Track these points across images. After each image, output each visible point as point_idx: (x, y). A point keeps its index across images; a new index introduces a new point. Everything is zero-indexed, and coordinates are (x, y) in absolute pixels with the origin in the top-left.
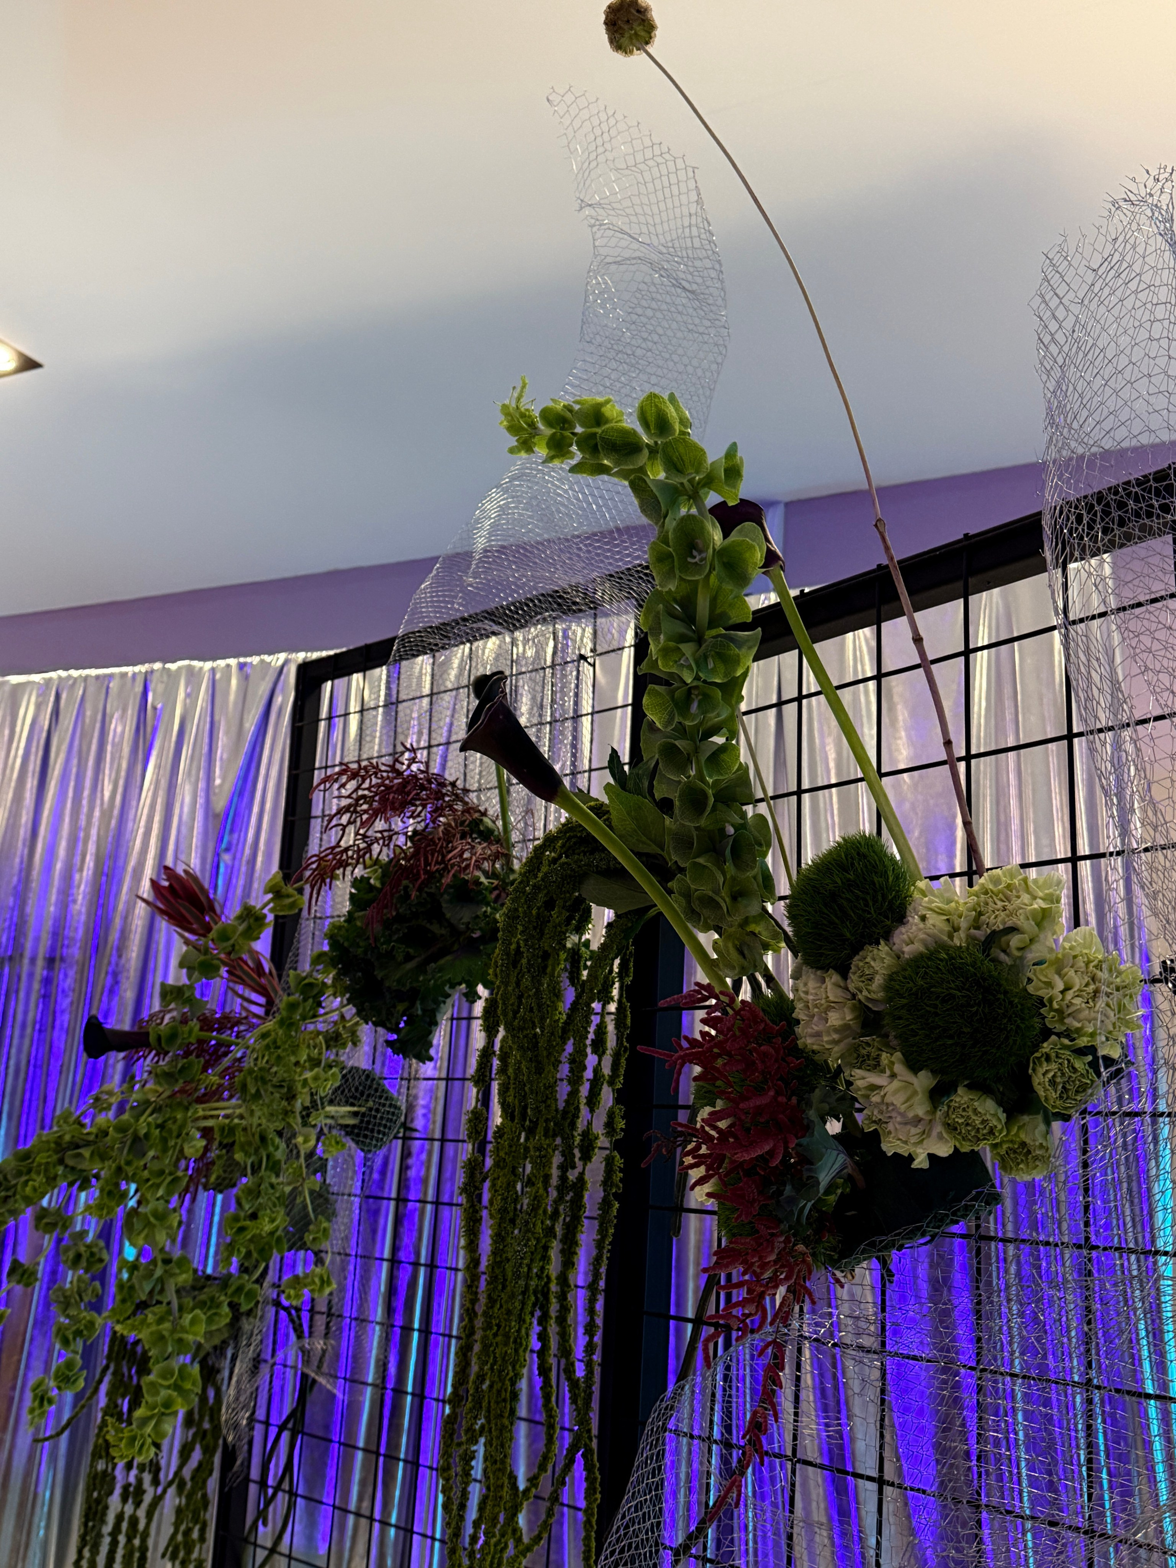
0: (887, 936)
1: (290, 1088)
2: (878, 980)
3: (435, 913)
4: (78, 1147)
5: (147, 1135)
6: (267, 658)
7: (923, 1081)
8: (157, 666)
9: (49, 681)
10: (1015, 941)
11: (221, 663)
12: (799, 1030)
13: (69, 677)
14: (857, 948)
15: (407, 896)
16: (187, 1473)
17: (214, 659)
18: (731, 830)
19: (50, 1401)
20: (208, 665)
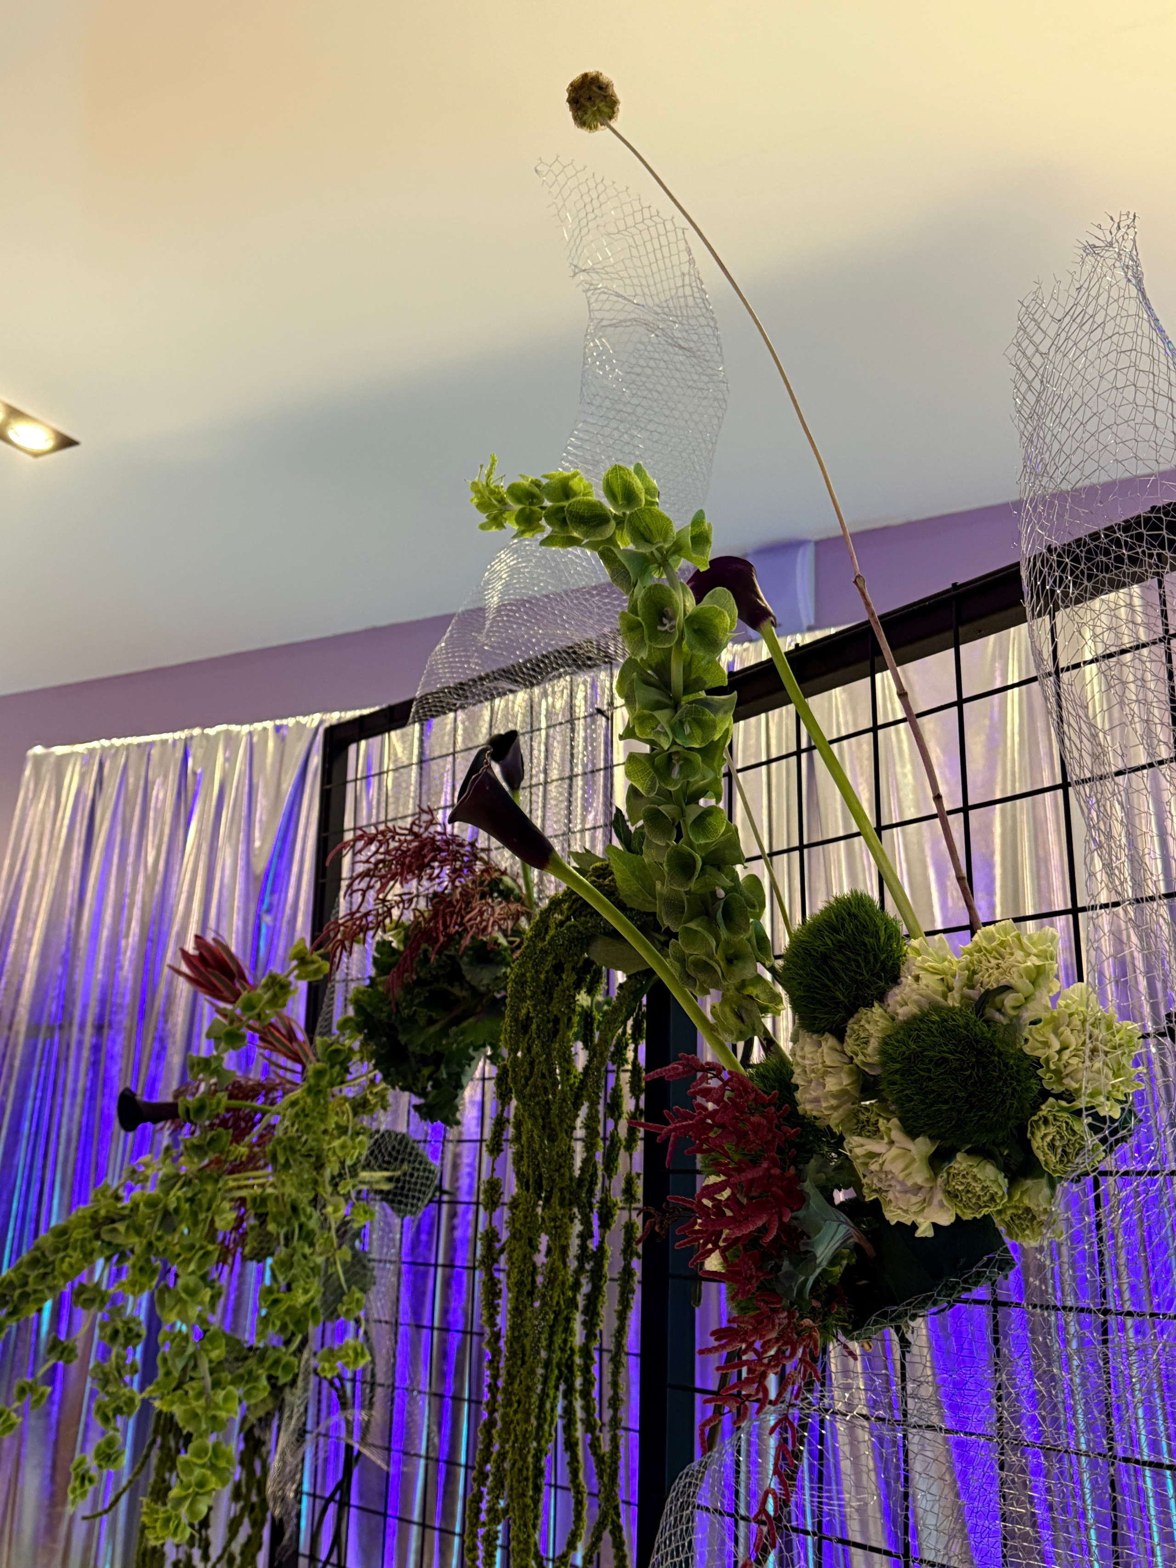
0: (881, 998)
1: (318, 1158)
2: (874, 1043)
3: (455, 975)
4: (113, 1221)
5: (177, 1210)
6: (302, 720)
7: (922, 1147)
8: (196, 731)
9: (92, 751)
10: (1009, 1000)
11: (258, 726)
12: (798, 1095)
13: (112, 746)
14: (851, 1011)
15: (427, 960)
16: (236, 1547)
17: (251, 723)
18: (721, 893)
19: (91, 1480)
20: (246, 729)
